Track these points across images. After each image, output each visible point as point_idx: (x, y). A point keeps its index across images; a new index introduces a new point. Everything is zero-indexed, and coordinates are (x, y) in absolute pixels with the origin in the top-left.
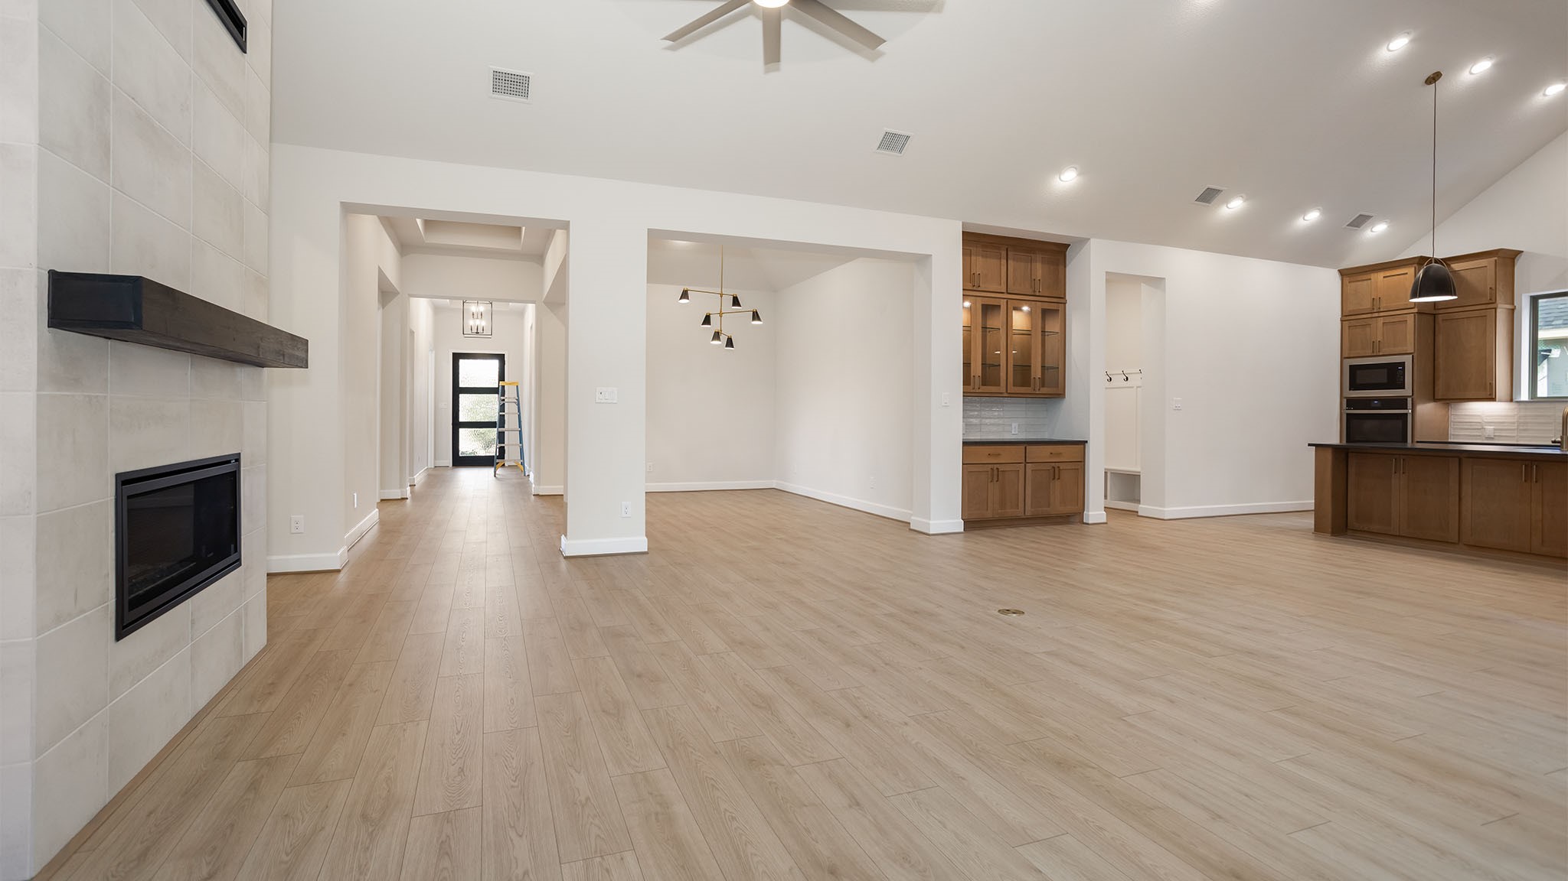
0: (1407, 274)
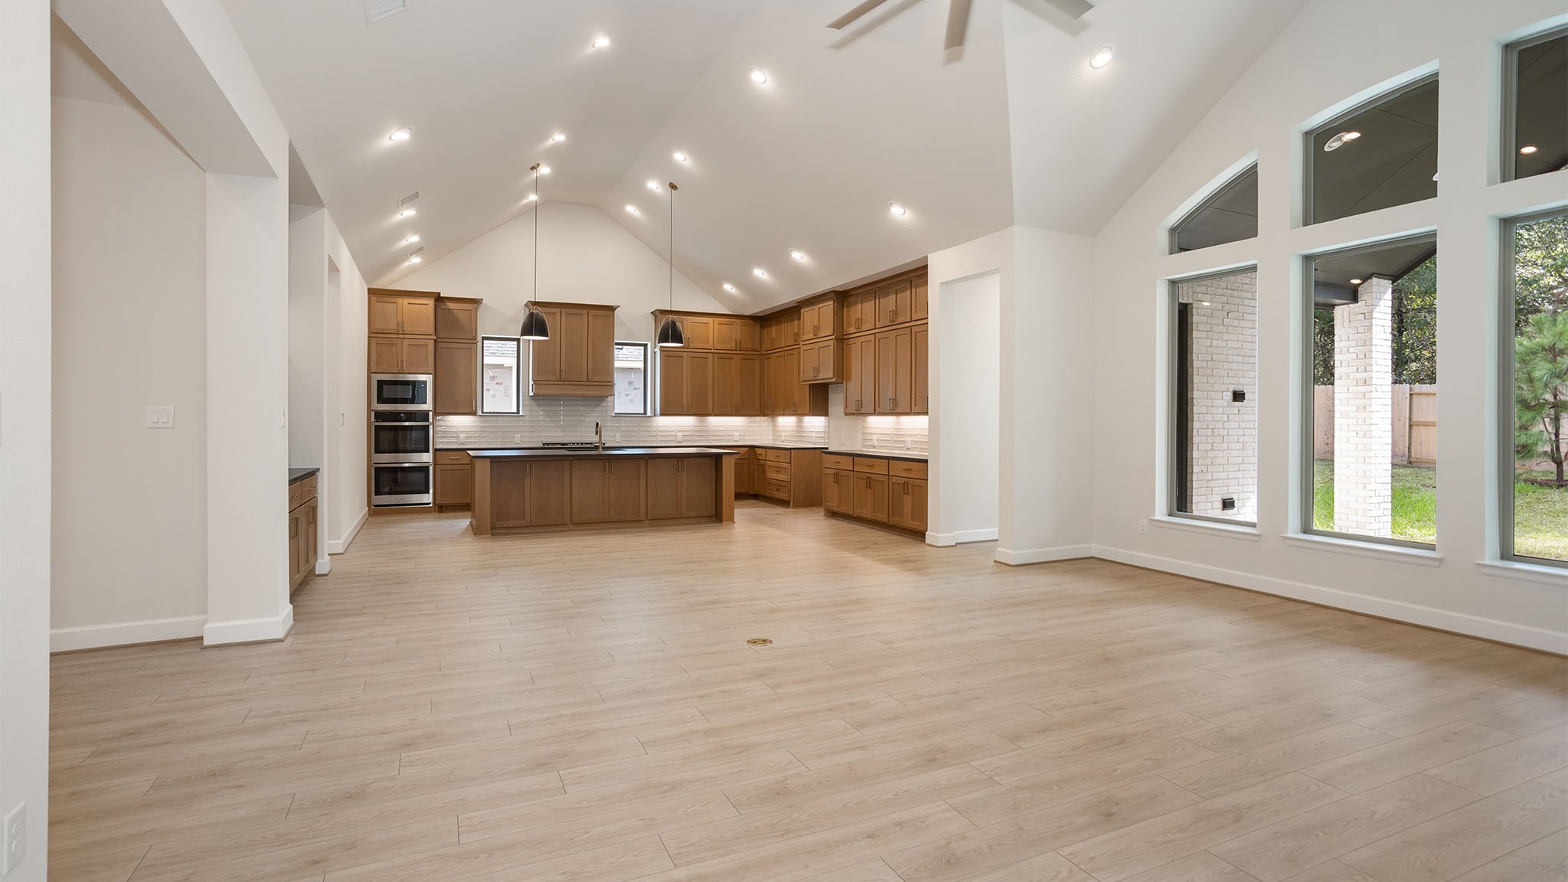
0: (427, 304)
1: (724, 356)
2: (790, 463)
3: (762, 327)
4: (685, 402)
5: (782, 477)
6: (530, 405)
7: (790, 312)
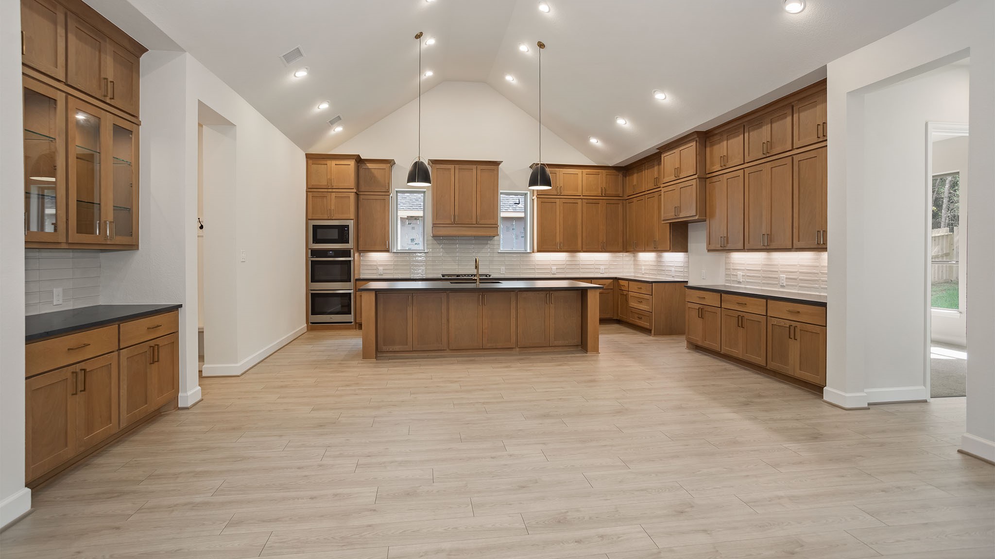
0: (350, 165)
1: (592, 201)
2: (652, 295)
3: (625, 176)
4: (558, 240)
5: (643, 307)
6: (432, 244)
7: (652, 159)
